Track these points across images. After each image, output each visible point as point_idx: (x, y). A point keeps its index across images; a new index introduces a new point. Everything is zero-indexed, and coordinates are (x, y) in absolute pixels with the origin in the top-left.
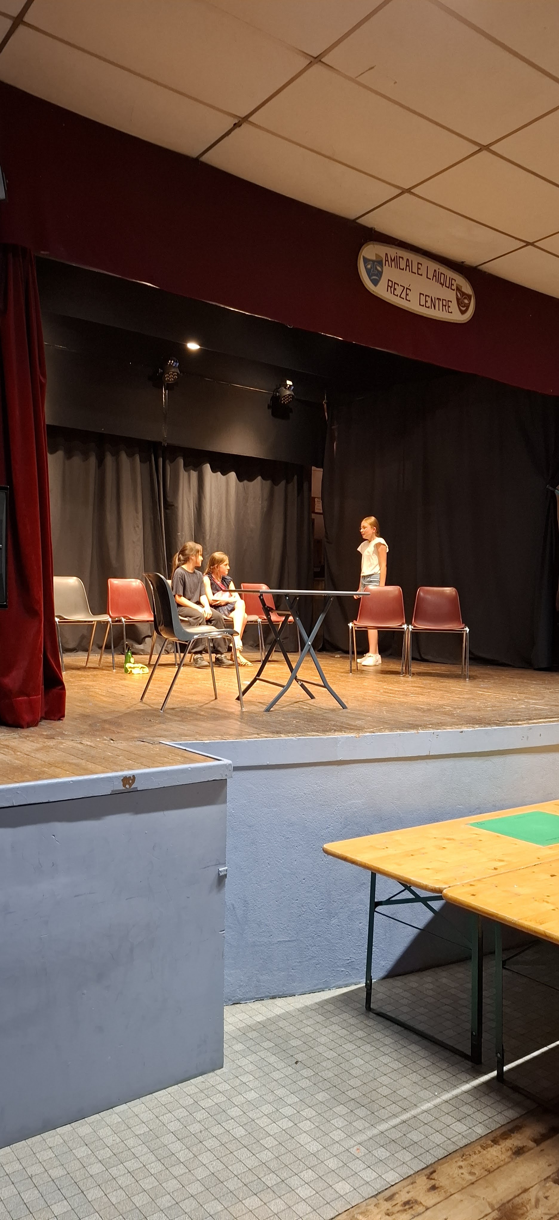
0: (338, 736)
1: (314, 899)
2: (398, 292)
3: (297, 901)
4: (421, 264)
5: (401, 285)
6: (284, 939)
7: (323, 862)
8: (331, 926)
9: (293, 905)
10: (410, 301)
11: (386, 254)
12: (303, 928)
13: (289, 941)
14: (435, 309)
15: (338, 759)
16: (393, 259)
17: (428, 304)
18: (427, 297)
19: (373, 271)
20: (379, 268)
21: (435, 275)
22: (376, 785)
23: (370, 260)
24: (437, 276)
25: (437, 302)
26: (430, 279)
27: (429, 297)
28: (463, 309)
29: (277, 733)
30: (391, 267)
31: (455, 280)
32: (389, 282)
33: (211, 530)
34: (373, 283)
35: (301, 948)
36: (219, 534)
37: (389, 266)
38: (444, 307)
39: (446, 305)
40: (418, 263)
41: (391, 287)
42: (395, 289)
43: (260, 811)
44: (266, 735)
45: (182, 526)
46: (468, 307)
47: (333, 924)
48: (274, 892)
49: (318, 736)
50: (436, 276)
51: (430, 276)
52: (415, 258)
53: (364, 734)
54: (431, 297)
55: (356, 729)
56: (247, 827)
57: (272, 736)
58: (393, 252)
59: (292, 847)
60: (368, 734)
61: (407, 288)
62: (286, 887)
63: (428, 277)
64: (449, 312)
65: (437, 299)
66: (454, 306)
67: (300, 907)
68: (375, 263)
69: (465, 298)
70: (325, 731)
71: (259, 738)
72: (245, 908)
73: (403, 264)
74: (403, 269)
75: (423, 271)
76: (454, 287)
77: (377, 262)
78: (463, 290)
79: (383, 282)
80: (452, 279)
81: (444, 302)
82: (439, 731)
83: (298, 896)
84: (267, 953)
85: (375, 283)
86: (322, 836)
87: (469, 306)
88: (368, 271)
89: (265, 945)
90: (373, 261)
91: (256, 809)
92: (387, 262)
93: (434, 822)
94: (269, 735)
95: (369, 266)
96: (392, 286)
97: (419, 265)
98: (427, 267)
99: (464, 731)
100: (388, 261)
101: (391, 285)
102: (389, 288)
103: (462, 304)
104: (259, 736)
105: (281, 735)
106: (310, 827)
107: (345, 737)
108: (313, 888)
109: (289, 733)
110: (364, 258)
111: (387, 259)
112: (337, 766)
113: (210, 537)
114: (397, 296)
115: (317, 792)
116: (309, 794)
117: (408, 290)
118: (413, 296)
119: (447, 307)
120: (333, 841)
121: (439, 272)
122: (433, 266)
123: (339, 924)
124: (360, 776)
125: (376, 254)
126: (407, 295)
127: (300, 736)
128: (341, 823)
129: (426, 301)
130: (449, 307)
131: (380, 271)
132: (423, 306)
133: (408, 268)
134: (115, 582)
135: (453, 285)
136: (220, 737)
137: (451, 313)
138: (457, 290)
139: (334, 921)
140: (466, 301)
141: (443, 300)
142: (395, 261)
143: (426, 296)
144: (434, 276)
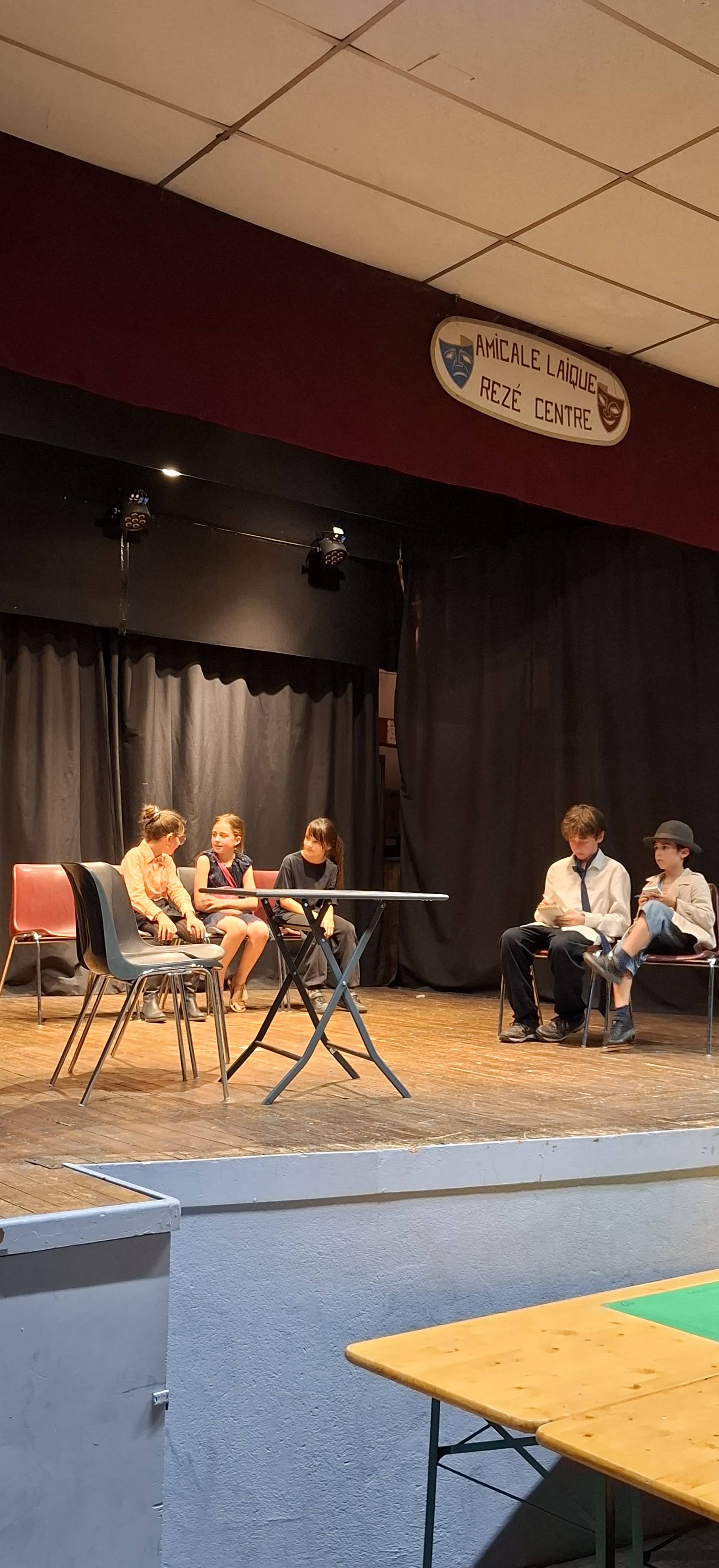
0: (379, 1150)
1: (334, 1444)
2: (500, 396)
3: (304, 1448)
4: (538, 352)
5: (504, 386)
6: (281, 1517)
7: (350, 1376)
8: (365, 1492)
9: (296, 1455)
10: (519, 411)
11: (479, 336)
12: (315, 1497)
13: (289, 1520)
14: (562, 423)
15: (380, 1192)
16: (490, 344)
17: (551, 416)
18: (549, 405)
19: (457, 363)
20: (467, 359)
21: (561, 368)
22: (446, 1236)
23: (451, 346)
24: (565, 371)
25: (565, 411)
26: (554, 375)
27: (552, 403)
28: (611, 423)
29: (274, 1146)
30: (488, 356)
31: (596, 377)
32: (485, 380)
33: (201, 779)
34: (456, 381)
35: (310, 1532)
36: (215, 784)
37: (484, 355)
38: (577, 420)
39: (581, 417)
40: (533, 350)
41: (487, 389)
42: (494, 392)
43: (241, 1287)
44: (253, 1150)
45: (152, 772)
46: (617, 420)
47: (368, 1488)
48: (262, 1432)
49: (345, 1150)
50: (563, 371)
51: (554, 369)
52: (527, 342)
53: (425, 1146)
54: (556, 404)
55: (414, 1137)
56: (217, 1315)
57: (263, 1152)
58: (490, 332)
59: (295, 1350)
60: (433, 1146)
61: (514, 391)
62: (284, 1421)
63: (550, 372)
64: (585, 428)
65: (566, 407)
66: (594, 418)
67: (309, 1459)
68: (461, 351)
69: (613, 406)
70: (358, 1141)
71: (239, 1155)
72: (211, 1461)
73: (507, 352)
74: (507, 360)
75: (541, 362)
76: (594, 388)
77: (464, 348)
78: (609, 392)
79: (474, 381)
80: (591, 375)
81: (577, 411)
82: (557, 1138)
83: (306, 1438)
84: (250, 1543)
85: (461, 382)
86: (350, 1329)
87: (620, 418)
88: (448, 363)
89: (245, 1529)
90: (457, 348)
91: (232, 1282)
92: (480, 349)
93: (550, 1301)
94: (259, 1149)
95: (450, 356)
96: (489, 387)
97: (535, 353)
98: (549, 356)
99: (601, 1139)
100: (482, 347)
101: (487, 386)
102: (484, 390)
103: (608, 414)
104: (241, 1152)
105: (280, 1149)
106: (329, 1313)
107: (392, 1152)
108: (333, 1424)
109: (295, 1145)
110: (441, 342)
111: (480, 344)
112: (376, 1203)
113: (200, 788)
114: (498, 402)
115: (342, 1250)
116: (328, 1255)
117: (516, 393)
118: (525, 403)
119: (582, 420)
120: (369, 1338)
121: (568, 364)
122: (559, 354)
123: (380, 1488)
124: (419, 1221)
125: (461, 336)
126: (514, 401)
127: (313, 1151)
128: (384, 1306)
129: (547, 411)
130: (586, 420)
131: (469, 364)
132: (542, 418)
133: (515, 357)
134: (24, 870)
135: (592, 384)
136: (172, 1154)
137: (590, 429)
138: (599, 392)
139: (371, 1483)
140: (615, 411)
141: (575, 408)
142: (495, 346)
143: (547, 402)
144: (559, 370)
